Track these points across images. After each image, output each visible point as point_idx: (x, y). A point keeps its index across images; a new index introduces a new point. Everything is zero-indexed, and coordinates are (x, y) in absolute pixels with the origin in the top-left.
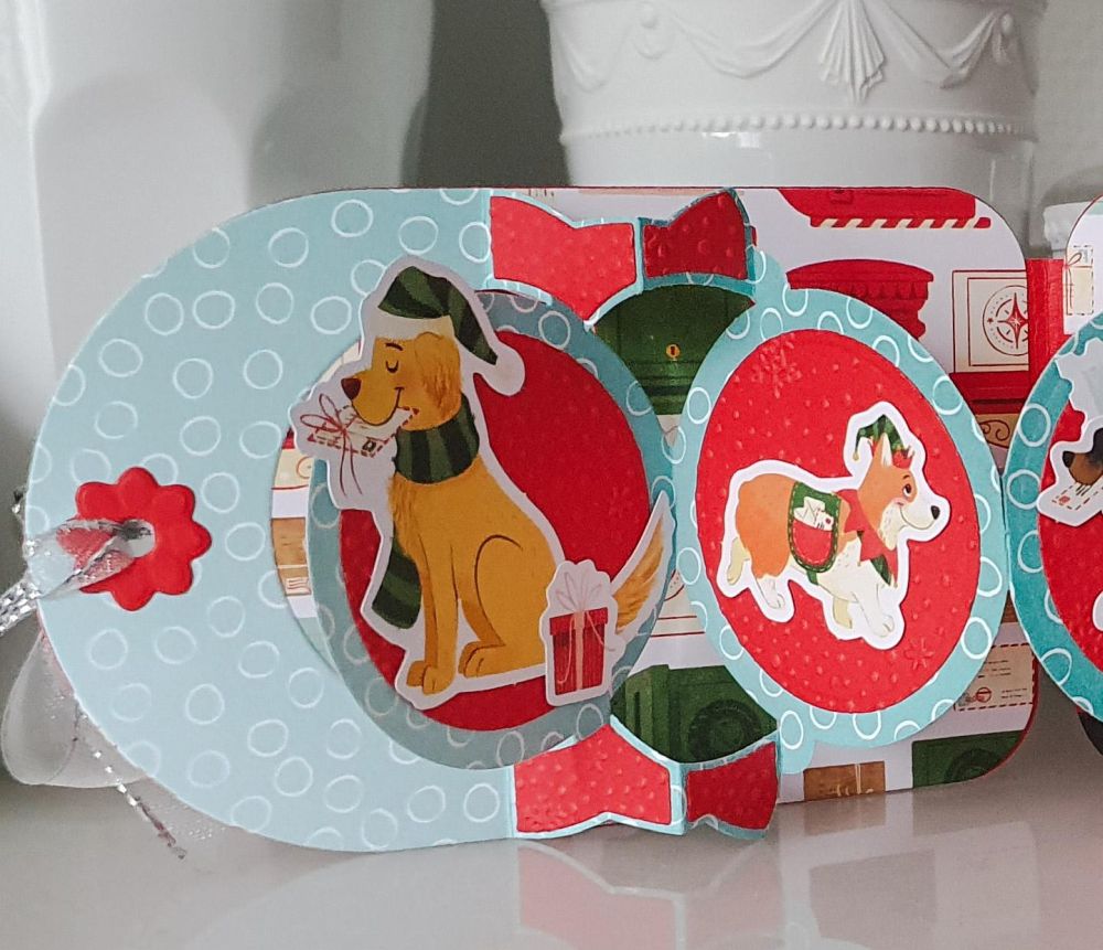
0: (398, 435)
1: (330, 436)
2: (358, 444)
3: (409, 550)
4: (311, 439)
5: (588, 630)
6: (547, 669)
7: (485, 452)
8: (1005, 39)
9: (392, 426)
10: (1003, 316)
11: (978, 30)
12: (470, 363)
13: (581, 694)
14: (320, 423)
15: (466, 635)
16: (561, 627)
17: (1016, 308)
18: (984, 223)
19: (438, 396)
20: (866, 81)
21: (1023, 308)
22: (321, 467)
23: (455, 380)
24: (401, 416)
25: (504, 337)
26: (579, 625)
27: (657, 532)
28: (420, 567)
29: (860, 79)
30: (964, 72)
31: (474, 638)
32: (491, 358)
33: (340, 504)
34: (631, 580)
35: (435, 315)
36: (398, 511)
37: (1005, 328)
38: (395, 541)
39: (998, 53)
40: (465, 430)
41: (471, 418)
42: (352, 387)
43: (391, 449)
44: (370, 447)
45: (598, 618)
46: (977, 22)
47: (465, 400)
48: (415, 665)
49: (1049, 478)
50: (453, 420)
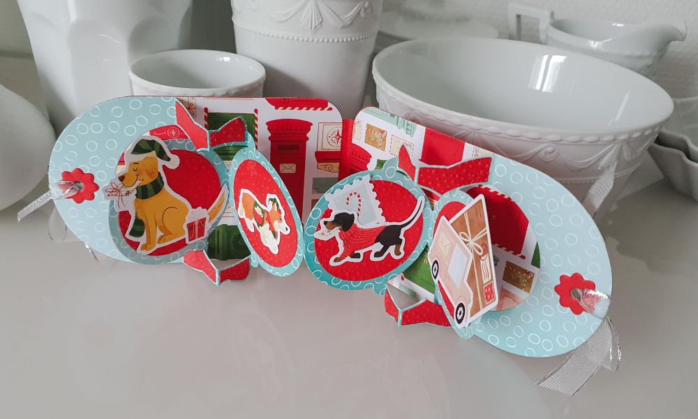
0: (137, 188)
1: (115, 193)
2: (124, 193)
3: (140, 217)
4: (108, 195)
5: (200, 224)
6: (186, 236)
7: (166, 187)
8: (365, 9)
9: (135, 186)
10: (334, 136)
11: (355, 9)
12: (161, 162)
13: (197, 240)
14: (111, 190)
15: (159, 234)
16: (191, 226)
17: (338, 133)
18: (330, 109)
19: (150, 174)
20: (316, 27)
21: (340, 133)
22: (112, 203)
23: (156, 169)
24: (138, 183)
25: (173, 152)
26: (197, 224)
27: (223, 195)
28: (144, 221)
29: (313, 26)
30: (349, 23)
31: (162, 234)
32: (169, 159)
33: (118, 210)
34: (214, 209)
35: (150, 151)
36: (137, 208)
37: (334, 139)
38: (136, 216)
39: (362, 14)
40: (159, 181)
41: (161, 178)
42: (122, 178)
43: (135, 192)
44: (128, 193)
45: (203, 221)
46: (355, 6)
47: (159, 173)
48: (143, 245)
49: (319, 227)
50: (155, 180)
